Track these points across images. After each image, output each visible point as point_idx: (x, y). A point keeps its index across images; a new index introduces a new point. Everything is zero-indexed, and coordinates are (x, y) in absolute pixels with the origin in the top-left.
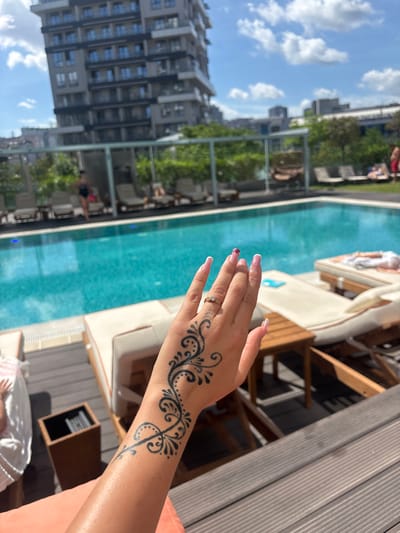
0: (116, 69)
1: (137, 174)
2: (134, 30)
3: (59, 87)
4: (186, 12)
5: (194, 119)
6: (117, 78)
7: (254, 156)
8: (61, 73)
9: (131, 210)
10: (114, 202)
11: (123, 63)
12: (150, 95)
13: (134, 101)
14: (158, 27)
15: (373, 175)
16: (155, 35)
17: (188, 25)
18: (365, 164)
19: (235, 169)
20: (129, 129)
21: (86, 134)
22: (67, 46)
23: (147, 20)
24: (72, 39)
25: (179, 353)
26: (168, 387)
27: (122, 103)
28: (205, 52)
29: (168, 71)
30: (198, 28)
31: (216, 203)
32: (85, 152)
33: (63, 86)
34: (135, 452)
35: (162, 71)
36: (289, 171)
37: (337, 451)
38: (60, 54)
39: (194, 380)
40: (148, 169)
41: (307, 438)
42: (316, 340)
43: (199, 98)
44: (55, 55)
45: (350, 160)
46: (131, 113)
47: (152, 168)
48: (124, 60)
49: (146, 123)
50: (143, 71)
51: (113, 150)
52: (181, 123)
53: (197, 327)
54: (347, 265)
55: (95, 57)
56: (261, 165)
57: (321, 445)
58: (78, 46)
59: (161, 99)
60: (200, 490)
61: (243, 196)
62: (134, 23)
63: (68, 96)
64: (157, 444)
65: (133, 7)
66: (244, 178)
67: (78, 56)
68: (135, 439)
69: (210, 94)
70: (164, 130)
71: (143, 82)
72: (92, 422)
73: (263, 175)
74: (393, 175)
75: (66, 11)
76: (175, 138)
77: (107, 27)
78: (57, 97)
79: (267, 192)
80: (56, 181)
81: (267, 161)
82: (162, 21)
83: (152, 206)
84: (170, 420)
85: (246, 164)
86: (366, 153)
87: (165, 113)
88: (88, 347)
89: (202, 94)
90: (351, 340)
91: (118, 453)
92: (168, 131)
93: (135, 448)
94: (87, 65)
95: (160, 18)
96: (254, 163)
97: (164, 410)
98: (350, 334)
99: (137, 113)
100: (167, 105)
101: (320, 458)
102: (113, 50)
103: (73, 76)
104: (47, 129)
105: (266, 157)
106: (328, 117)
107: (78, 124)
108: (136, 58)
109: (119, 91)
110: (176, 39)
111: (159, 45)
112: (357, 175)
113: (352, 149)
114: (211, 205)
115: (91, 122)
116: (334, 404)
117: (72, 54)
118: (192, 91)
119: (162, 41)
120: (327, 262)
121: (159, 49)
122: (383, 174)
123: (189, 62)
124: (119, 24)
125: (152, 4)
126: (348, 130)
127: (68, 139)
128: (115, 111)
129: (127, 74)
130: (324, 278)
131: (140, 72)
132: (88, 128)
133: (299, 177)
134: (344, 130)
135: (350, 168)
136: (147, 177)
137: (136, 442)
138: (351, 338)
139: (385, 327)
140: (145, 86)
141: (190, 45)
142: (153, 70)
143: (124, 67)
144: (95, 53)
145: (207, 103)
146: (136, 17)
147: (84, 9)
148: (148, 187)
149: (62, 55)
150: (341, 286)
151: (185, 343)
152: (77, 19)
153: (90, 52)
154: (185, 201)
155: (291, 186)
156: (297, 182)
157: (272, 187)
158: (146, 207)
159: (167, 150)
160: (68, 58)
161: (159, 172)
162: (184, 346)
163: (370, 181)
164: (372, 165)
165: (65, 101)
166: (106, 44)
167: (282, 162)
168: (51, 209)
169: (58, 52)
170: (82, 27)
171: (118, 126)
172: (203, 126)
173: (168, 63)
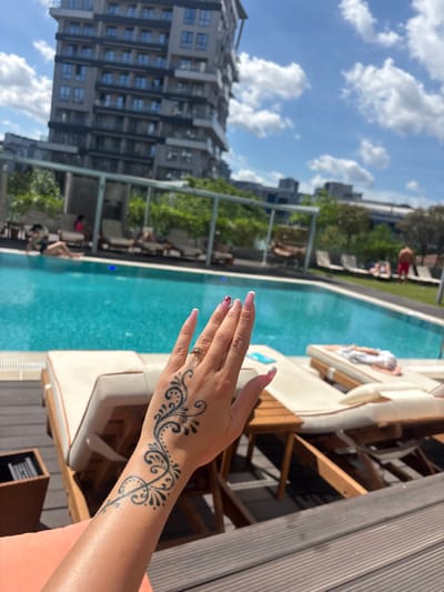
0: (129, 98)
1: (127, 213)
2: (158, 63)
3: (61, 101)
4: (216, 60)
5: (200, 170)
6: (128, 107)
7: (257, 224)
8: (66, 86)
9: (112, 249)
10: (97, 237)
11: (137, 94)
12: (159, 134)
13: (140, 136)
14: (183, 66)
15: (374, 271)
16: (178, 74)
17: (215, 73)
18: (368, 259)
19: (235, 232)
20: (127, 163)
21: (78, 157)
22: (80, 60)
23: (174, 56)
24: (88, 54)
25: (164, 406)
26: (154, 441)
27: (127, 134)
28: (227, 104)
29: (185, 114)
30: (225, 79)
31: (208, 263)
32: (75, 175)
33: (66, 101)
35: (177, 112)
36: (290, 248)
37: (318, 546)
38: (70, 66)
39: (179, 430)
40: (141, 211)
41: (289, 527)
42: (303, 426)
43: (210, 150)
44: (65, 66)
45: (355, 250)
46: (133, 147)
47: (147, 210)
48: (140, 90)
49: (149, 162)
50: (157, 107)
51: (108, 181)
52: (186, 171)
53: (180, 378)
54: (342, 356)
55: (109, 79)
56: (263, 234)
57: (303, 537)
58: (93, 63)
59: (170, 141)
60: (168, 564)
61: (237, 262)
62: (158, 56)
63: (68, 112)
64: (142, 495)
65: (162, 39)
66: (242, 245)
67: (90, 74)
69: (223, 149)
70: (166, 173)
71: (155, 119)
72: (40, 472)
73: (263, 245)
75: (89, 24)
76: (179, 184)
77: (129, 52)
78: (56, 110)
79: (264, 264)
80: (35, 199)
81: (269, 232)
82: (189, 62)
83: (138, 250)
84: (156, 472)
85: (247, 230)
86: (372, 247)
87: (170, 156)
88: (48, 386)
89: (214, 146)
90: (341, 434)
92: (169, 176)
94: (98, 85)
95: (187, 58)
96: (256, 231)
97: (150, 462)
98: (341, 426)
99: (139, 148)
100: (176, 148)
101: (302, 550)
102: (130, 77)
103: (80, 94)
104: (35, 141)
105: (270, 228)
106: (342, 202)
107: (73, 145)
108: (152, 93)
109: (126, 121)
110: (200, 84)
111: (180, 85)
112: (359, 267)
113: (358, 240)
114: (202, 264)
115: (88, 147)
116: (306, 500)
117: (84, 69)
118: (205, 141)
119: (185, 82)
120: (320, 348)
121: (179, 89)
122: (385, 273)
123: (208, 110)
124: (143, 53)
125: (182, 42)
126: (359, 219)
127: (57, 156)
128: (117, 140)
129: (139, 105)
130: (314, 365)
131: (153, 107)
132: (83, 152)
133: (299, 257)
134: (355, 218)
135: (353, 259)
136: (138, 218)
138: (342, 431)
139: (380, 426)
140: (156, 123)
141: (213, 94)
142: (169, 108)
143: (139, 98)
144: (109, 76)
145: (217, 157)
146: (163, 51)
147: (108, 27)
148: (138, 229)
149: (72, 69)
150: (331, 377)
151: (169, 395)
152: (99, 35)
153: (105, 72)
154: (174, 253)
155: (289, 264)
156: (296, 261)
157: (270, 260)
158: (130, 250)
159: (166, 195)
160: (78, 72)
161: (153, 216)
162: (168, 398)
164: (376, 262)
165: (64, 116)
166: (124, 70)
167: (285, 237)
168: (23, 229)
169: (68, 64)
170: (101, 44)
171: (117, 157)
172: (208, 180)
173: (186, 106)
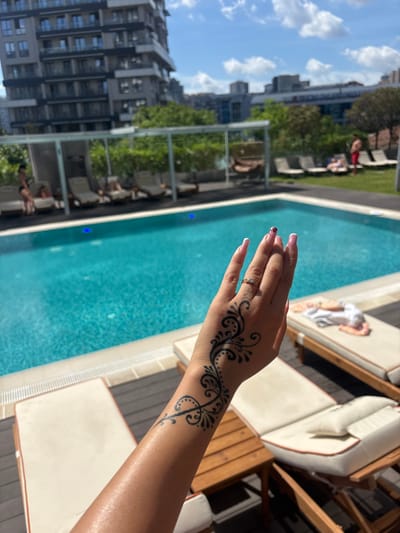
0: (70, 39)
1: (90, 163)
3: (9, 58)
5: (153, 96)
6: (71, 50)
7: (214, 145)
8: (10, 42)
11: (78, 33)
12: (107, 69)
13: (90, 74)
16: (111, 3)
18: (325, 155)
19: (196, 159)
20: (85, 104)
21: (39, 109)
22: (16, 13)
24: (21, 6)
25: (220, 333)
26: (209, 364)
27: (77, 76)
28: (165, 24)
29: (126, 44)
31: (175, 199)
33: (13, 56)
34: (174, 422)
35: (119, 43)
36: (249, 163)
38: (8, 22)
39: (234, 358)
40: (102, 158)
43: (158, 74)
44: (3, 23)
45: (310, 149)
46: (87, 87)
47: (108, 157)
48: (79, 29)
49: (104, 99)
50: (98, 42)
52: (140, 100)
53: (236, 308)
55: (47, 26)
56: (221, 154)
58: (29, 14)
59: (118, 74)
61: (203, 187)
63: (18, 67)
64: (195, 416)
66: (204, 168)
67: (28, 25)
68: (176, 410)
69: (170, 69)
70: (123, 106)
71: (100, 54)
73: (223, 164)
74: (352, 167)
76: (130, 130)
78: (8, 69)
79: (227, 185)
81: (227, 151)
84: (209, 395)
85: (206, 153)
86: (326, 143)
87: (123, 88)
89: (160, 69)
91: (158, 421)
92: (126, 107)
93: (175, 418)
94: (39, 34)
96: (214, 152)
97: (205, 386)
99: (93, 87)
100: (126, 79)
102: (67, 18)
103: (24, 46)
105: (226, 146)
107: (31, 98)
108: (90, 29)
109: (73, 63)
110: (133, 9)
111: (115, 14)
112: (317, 167)
113: (312, 138)
115: (44, 97)
117: (21, 22)
118: (151, 66)
119: (118, 10)
121: (115, 20)
122: (341, 166)
123: (147, 34)
126: (308, 119)
127: (19, 113)
128: (70, 84)
129: (81, 44)
131: (95, 42)
132: (41, 102)
133: (259, 170)
134: (304, 119)
135: (310, 159)
137: (177, 412)
140: (101, 59)
141: (148, 16)
142: (109, 41)
143: (79, 37)
144: (47, 21)
145: (166, 78)
148: (104, 179)
149: (11, 23)
151: (226, 323)
153: (42, 20)
154: (141, 195)
155: (251, 178)
157: (233, 179)
160: (17, 26)
161: (115, 161)
162: (225, 326)
163: (329, 173)
164: (332, 156)
165: (15, 72)
166: (59, 13)
167: (242, 152)
169: (7, 20)
171: (74, 101)
173: (125, 35)
